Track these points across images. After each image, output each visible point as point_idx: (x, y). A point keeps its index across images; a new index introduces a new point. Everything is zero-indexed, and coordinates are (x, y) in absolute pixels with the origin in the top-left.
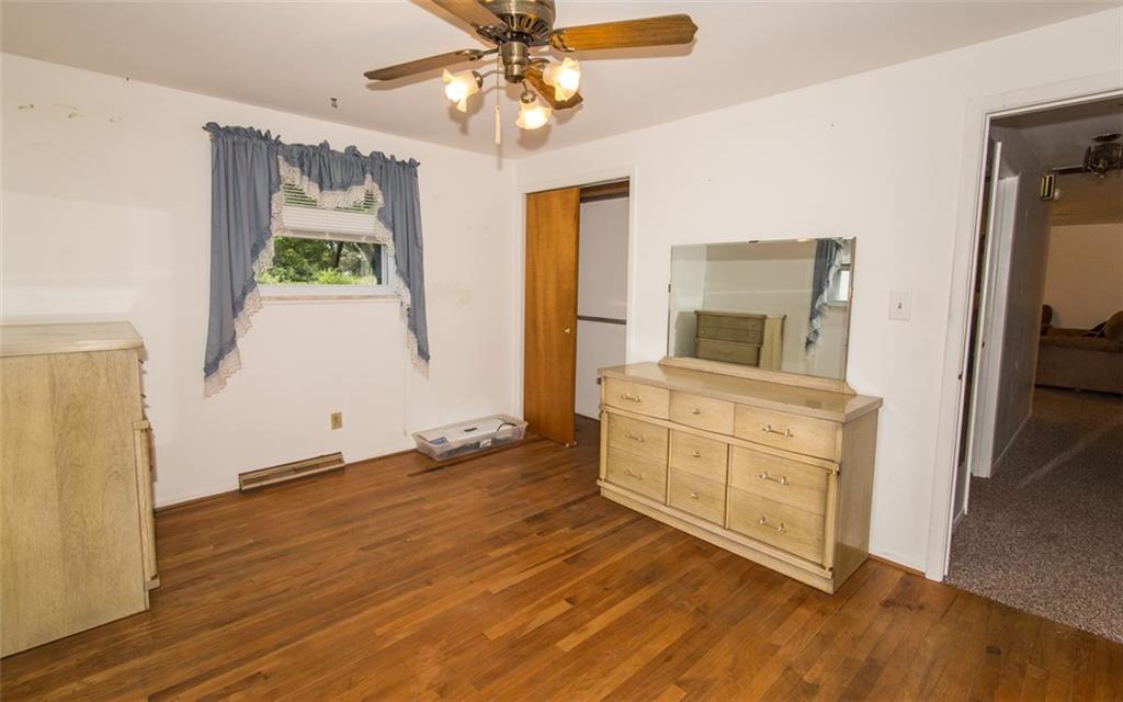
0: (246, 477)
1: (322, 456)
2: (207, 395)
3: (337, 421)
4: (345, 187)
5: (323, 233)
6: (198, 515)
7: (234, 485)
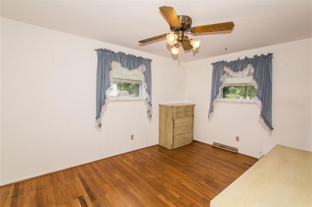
0: (214, 143)
1: (233, 147)
2: (209, 122)
3: (237, 139)
4: (242, 70)
5: (237, 84)
6: (201, 146)
7: (212, 144)
